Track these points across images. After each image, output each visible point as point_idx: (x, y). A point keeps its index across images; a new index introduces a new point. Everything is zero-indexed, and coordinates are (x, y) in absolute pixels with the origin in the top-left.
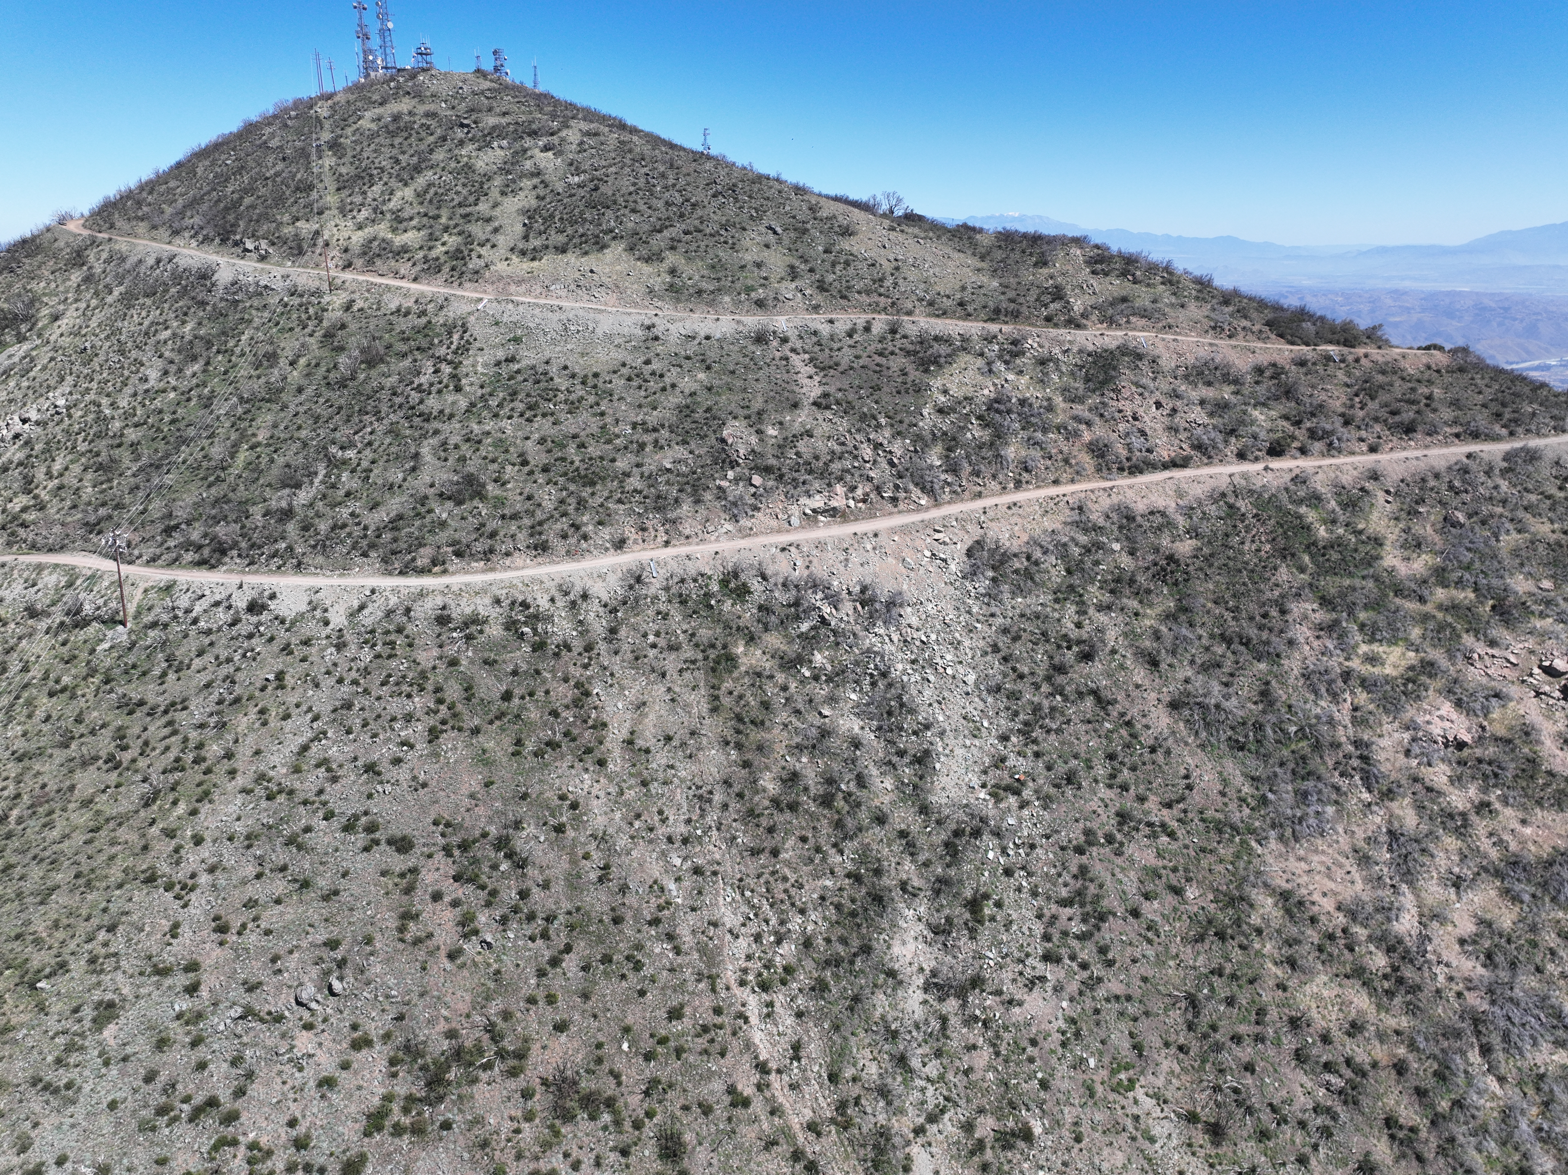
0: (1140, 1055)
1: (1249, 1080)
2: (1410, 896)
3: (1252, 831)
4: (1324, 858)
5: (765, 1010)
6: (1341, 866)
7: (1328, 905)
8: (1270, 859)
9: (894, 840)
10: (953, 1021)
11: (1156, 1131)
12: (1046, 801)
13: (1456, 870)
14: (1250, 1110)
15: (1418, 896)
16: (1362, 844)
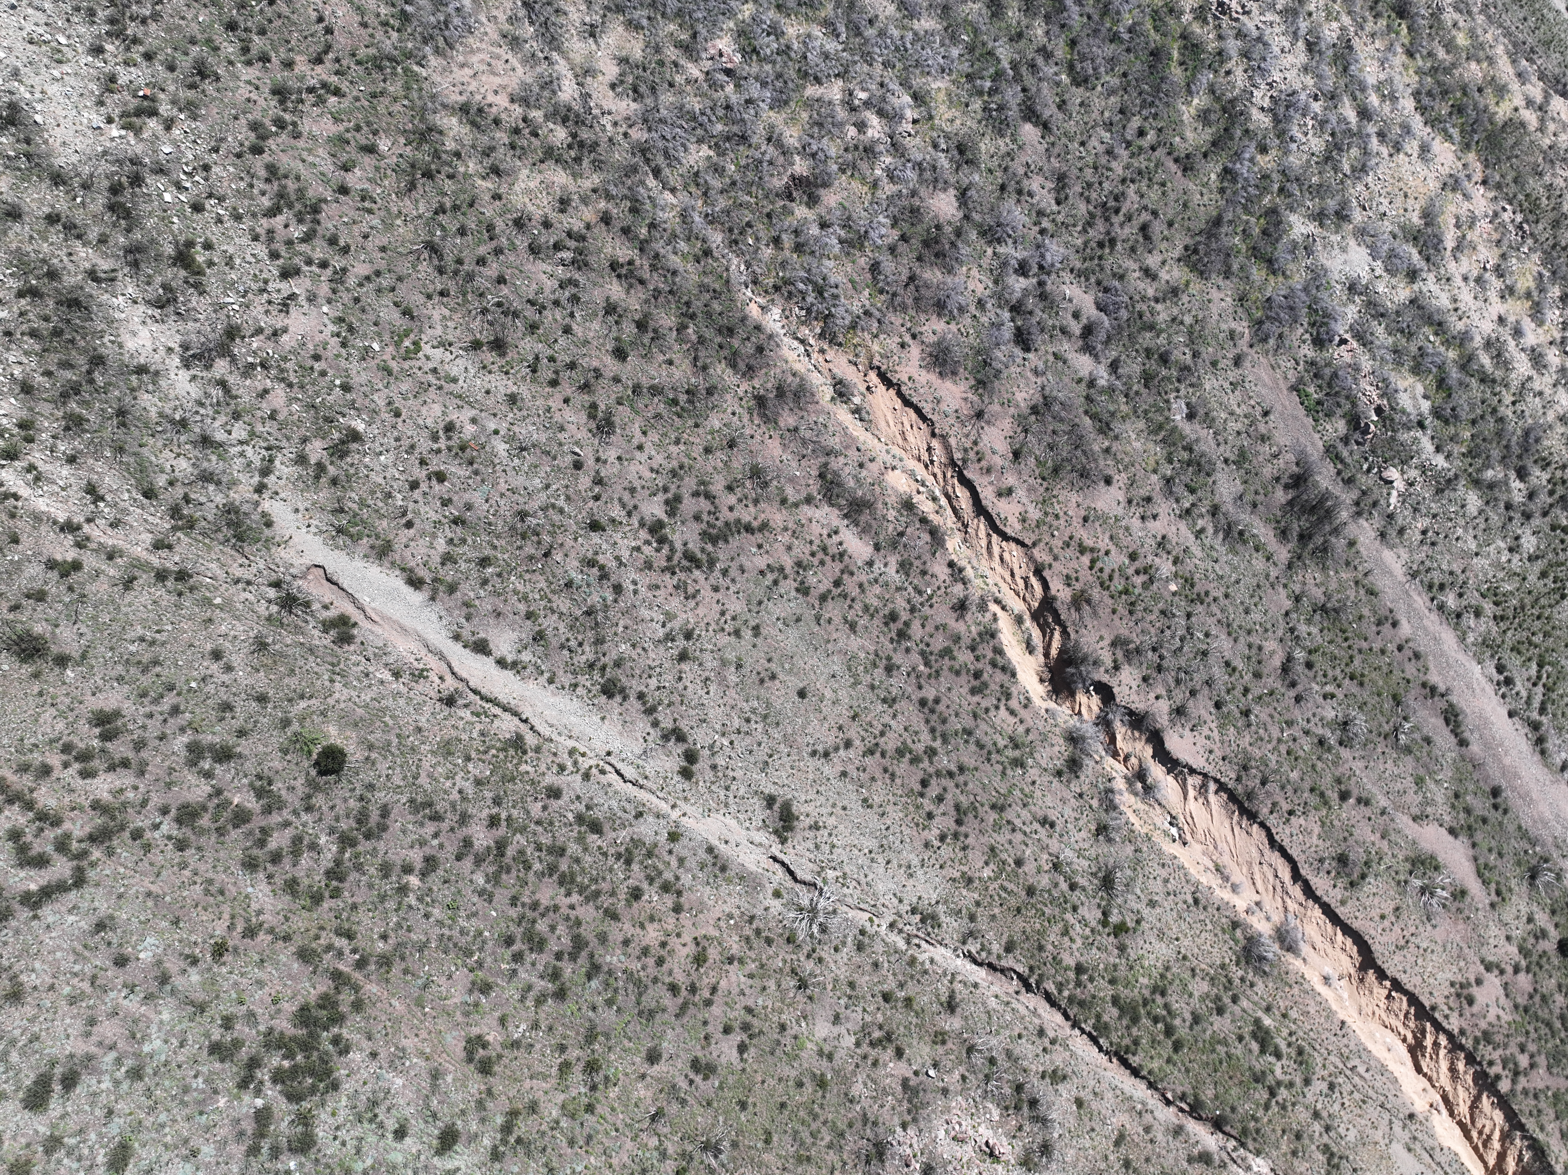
0: (412, 318)
1: (505, 290)
2: (562, 62)
3: (409, 55)
4: (482, 56)
5: (30, 477)
6: (498, 57)
7: (502, 101)
8: (437, 78)
9: (46, 231)
10: (232, 380)
11: (454, 372)
12: (191, 109)
13: (587, 19)
14: (516, 314)
15: (567, 59)
16: (507, 27)
